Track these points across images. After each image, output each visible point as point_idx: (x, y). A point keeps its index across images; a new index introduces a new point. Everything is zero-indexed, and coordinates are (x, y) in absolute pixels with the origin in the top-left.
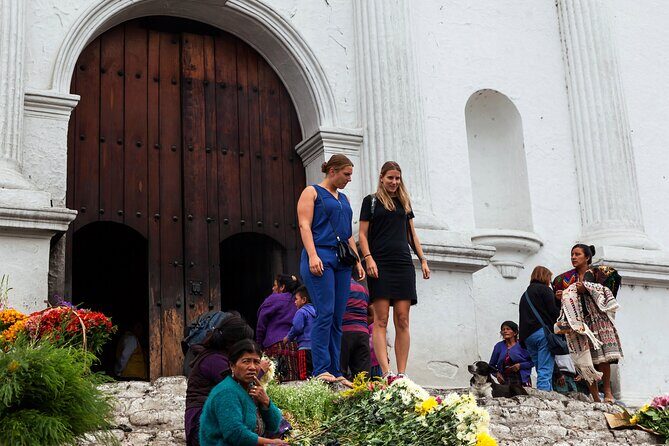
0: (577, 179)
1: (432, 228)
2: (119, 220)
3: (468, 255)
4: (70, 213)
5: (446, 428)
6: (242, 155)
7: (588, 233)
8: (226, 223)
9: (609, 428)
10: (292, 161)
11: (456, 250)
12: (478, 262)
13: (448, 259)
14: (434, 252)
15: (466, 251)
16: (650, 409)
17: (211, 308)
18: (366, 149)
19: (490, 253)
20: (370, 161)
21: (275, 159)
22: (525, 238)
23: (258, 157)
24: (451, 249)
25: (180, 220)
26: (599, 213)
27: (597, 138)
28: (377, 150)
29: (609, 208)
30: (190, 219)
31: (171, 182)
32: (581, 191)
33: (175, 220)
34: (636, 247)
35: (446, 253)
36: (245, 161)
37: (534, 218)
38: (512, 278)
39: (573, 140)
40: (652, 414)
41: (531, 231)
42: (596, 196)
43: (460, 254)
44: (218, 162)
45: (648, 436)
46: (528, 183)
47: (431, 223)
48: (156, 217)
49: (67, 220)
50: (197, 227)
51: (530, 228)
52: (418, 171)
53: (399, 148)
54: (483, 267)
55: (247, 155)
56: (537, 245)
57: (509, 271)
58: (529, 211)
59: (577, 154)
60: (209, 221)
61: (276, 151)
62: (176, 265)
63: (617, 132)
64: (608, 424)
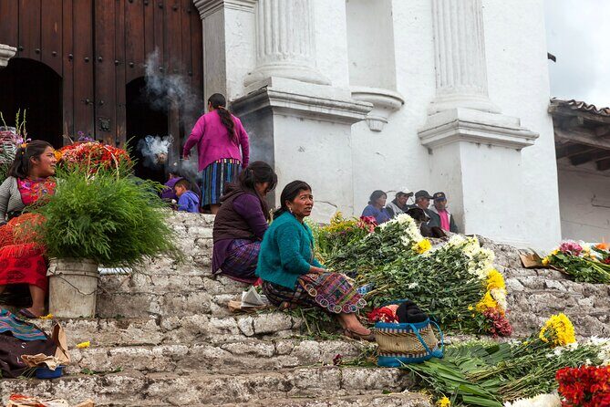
0: (435, 47)
1: (319, 83)
2: (36, 58)
3: (350, 109)
4: (10, 50)
5: (457, 265)
6: (147, 4)
7: (442, 96)
8: (132, 66)
9: (524, 267)
10: (190, 12)
11: (340, 104)
12: (358, 116)
13: (333, 112)
14: (322, 104)
15: (349, 105)
16: (559, 253)
17: (117, 144)
18: (262, 7)
19: (368, 109)
20: (265, 18)
21: (175, 10)
22: (391, 97)
23: (161, 7)
24: (337, 103)
25: (91, 61)
26: (452, 78)
27: (455, 11)
28: (272, 9)
29: (462, 74)
30: (100, 61)
31: (83, 25)
32: (437, 57)
33: (87, 61)
34: (483, 110)
35: (332, 106)
36: (149, 10)
37: (397, 80)
38: (378, 131)
39: (432, 11)
40: (561, 257)
41: (395, 90)
42: (450, 63)
43: (343, 108)
44: (126, 9)
45: (560, 275)
46: (393, 47)
47: (319, 79)
48: (70, 57)
49: (7, 56)
50: (106, 68)
51: (393, 87)
52: (307, 31)
53: (291, 8)
54: (361, 120)
55: (151, 5)
56: (400, 103)
57: (376, 125)
58: (393, 73)
59: (436, 25)
60: (116, 64)
61: (176, 3)
62: (87, 103)
63: (472, 8)
64: (522, 264)
